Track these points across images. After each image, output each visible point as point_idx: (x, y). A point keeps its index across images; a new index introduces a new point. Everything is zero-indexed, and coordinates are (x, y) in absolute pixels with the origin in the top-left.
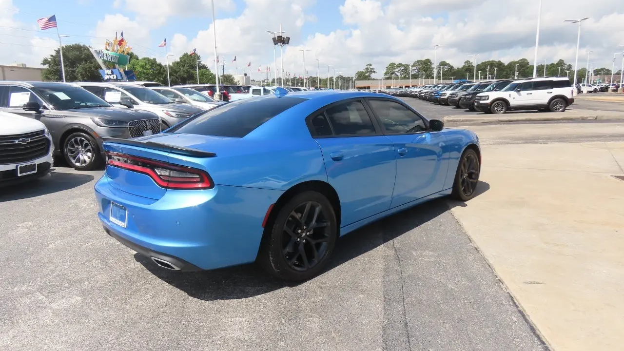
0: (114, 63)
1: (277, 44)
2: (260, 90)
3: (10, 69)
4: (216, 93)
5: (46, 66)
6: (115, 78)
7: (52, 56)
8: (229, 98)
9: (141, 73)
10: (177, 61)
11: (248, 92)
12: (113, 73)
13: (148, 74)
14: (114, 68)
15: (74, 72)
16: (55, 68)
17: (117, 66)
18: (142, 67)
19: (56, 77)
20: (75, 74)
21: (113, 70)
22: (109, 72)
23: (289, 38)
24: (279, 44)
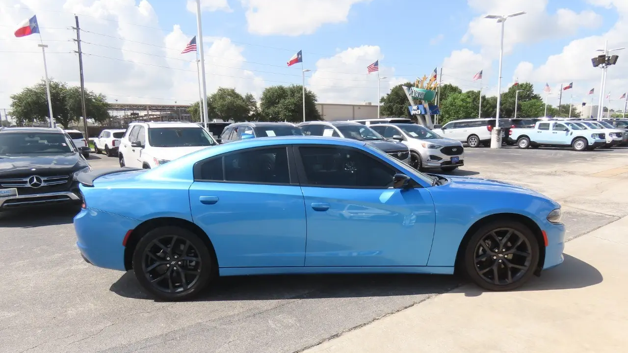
0: (421, 99)
1: (597, 66)
2: (549, 124)
3: (358, 107)
4: (494, 128)
5: (382, 104)
6: (419, 113)
7: (388, 94)
8: (510, 133)
9: (460, 106)
10: (505, 92)
11: (534, 127)
12: (418, 109)
13: (467, 108)
14: (421, 104)
15: (402, 108)
16: (388, 105)
17: (423, 102)
18: (463, 100)
19: (388, 113)
20: (403, 110)
21: (419, 106)
22: (415, 107)
23: (617, 57)
24: (601, 65)
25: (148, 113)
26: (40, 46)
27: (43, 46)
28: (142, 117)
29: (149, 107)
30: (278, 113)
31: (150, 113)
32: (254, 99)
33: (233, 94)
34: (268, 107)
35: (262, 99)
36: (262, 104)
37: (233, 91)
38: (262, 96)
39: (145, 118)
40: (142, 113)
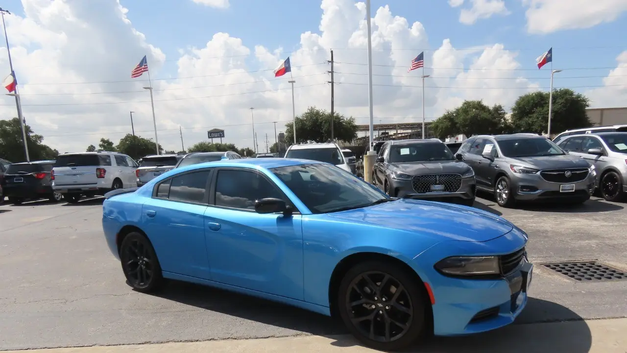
25: (397, 132)
26: (289, 82)
27: (293, 82)
28: (391, 136)
29: (399, 126)
30: (533, 123)
31: (399, 132)
32: (502, 110)
33: (479, 106)
34: (520, 118)
35: (514, 110)
36: (513, 116)
37: (479, 103)
38: (513, 105)
39: (394, 137)
40: (392, 132)
